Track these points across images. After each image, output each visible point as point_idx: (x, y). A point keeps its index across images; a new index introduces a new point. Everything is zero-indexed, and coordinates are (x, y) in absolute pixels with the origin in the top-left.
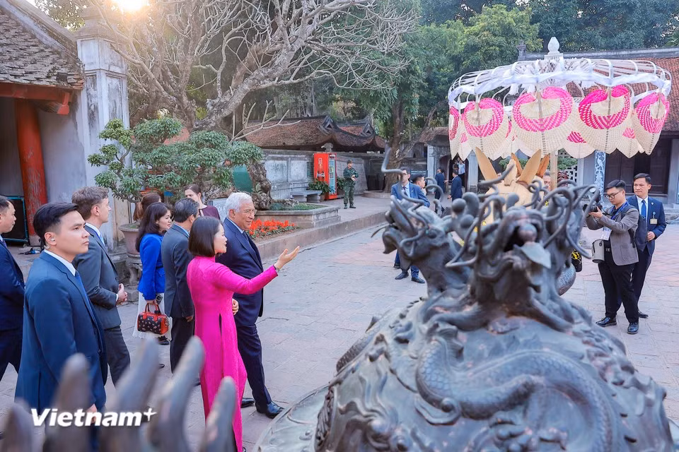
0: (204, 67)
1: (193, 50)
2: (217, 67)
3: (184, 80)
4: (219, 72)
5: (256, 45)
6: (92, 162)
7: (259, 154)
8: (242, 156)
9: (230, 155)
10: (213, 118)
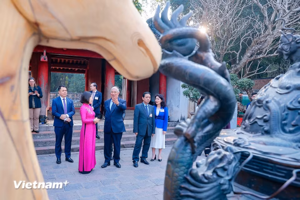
0: (231, 52)
1: (226, 43)
2: (237, 52)
3: (222, 56)
4: (238, 54)
5: (256, 38)
6: (183, 87)
7: (253, 84)
8: (244, 84)
9: (239, 83)
10: (233, 69)
